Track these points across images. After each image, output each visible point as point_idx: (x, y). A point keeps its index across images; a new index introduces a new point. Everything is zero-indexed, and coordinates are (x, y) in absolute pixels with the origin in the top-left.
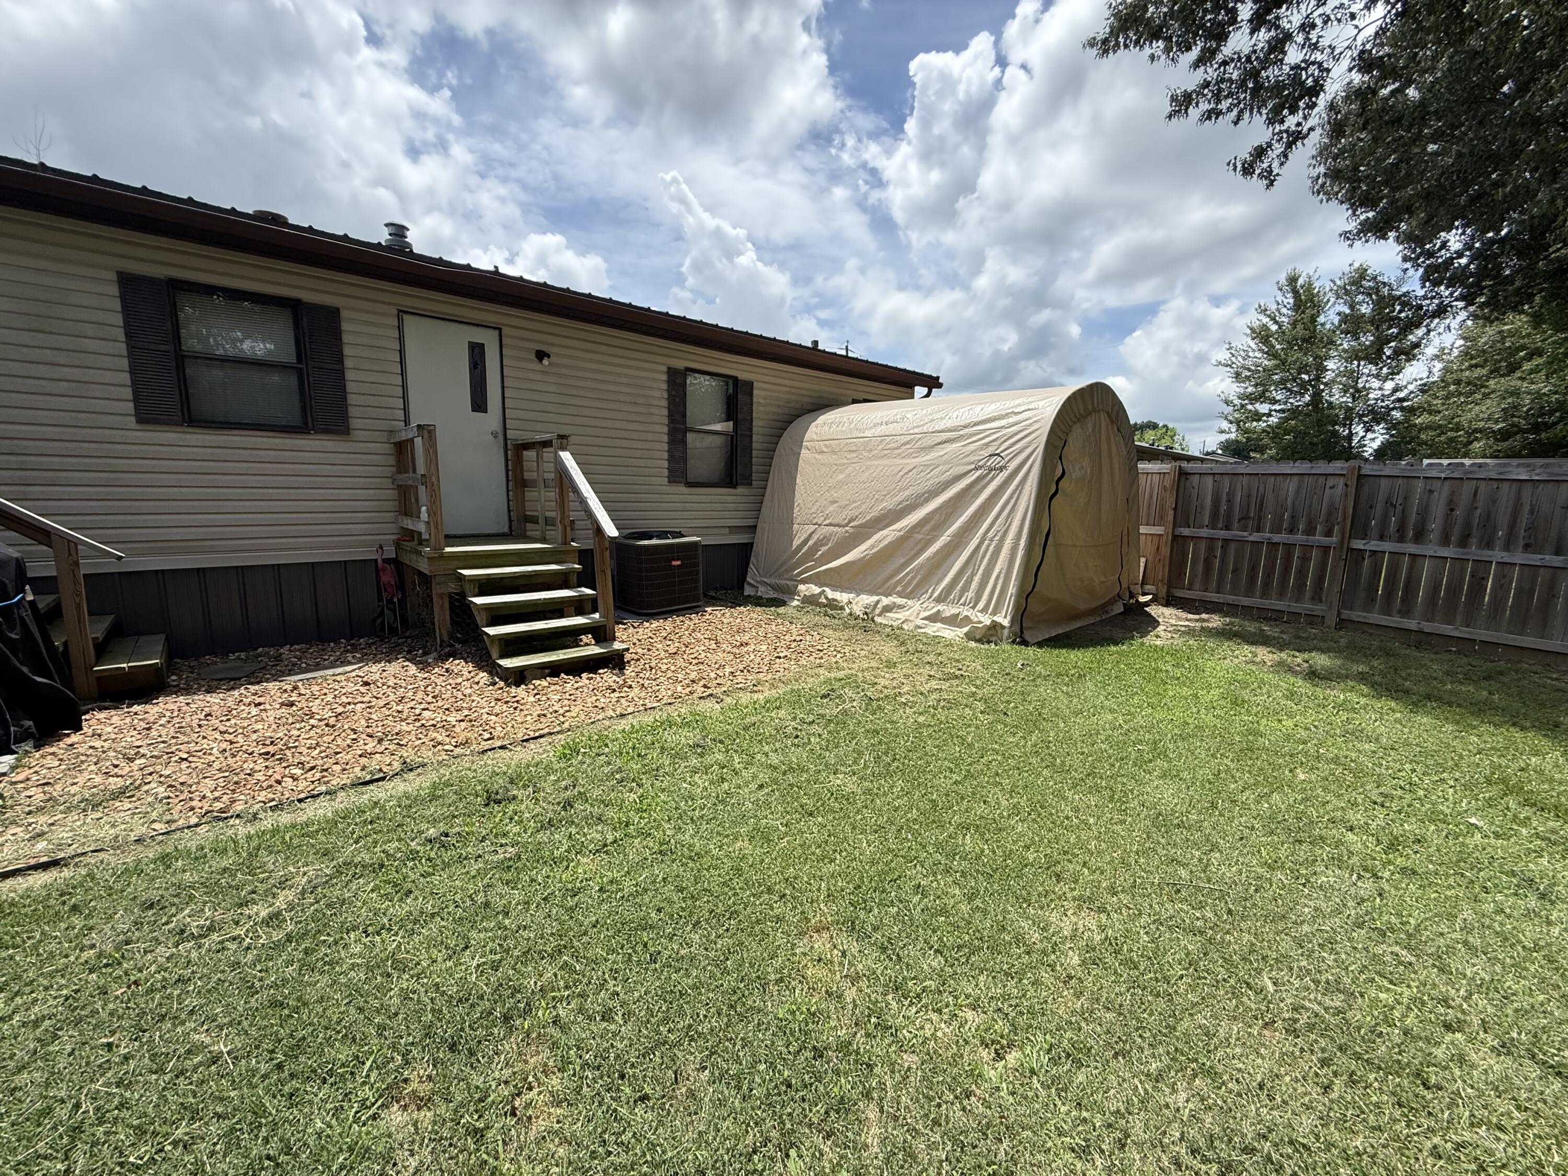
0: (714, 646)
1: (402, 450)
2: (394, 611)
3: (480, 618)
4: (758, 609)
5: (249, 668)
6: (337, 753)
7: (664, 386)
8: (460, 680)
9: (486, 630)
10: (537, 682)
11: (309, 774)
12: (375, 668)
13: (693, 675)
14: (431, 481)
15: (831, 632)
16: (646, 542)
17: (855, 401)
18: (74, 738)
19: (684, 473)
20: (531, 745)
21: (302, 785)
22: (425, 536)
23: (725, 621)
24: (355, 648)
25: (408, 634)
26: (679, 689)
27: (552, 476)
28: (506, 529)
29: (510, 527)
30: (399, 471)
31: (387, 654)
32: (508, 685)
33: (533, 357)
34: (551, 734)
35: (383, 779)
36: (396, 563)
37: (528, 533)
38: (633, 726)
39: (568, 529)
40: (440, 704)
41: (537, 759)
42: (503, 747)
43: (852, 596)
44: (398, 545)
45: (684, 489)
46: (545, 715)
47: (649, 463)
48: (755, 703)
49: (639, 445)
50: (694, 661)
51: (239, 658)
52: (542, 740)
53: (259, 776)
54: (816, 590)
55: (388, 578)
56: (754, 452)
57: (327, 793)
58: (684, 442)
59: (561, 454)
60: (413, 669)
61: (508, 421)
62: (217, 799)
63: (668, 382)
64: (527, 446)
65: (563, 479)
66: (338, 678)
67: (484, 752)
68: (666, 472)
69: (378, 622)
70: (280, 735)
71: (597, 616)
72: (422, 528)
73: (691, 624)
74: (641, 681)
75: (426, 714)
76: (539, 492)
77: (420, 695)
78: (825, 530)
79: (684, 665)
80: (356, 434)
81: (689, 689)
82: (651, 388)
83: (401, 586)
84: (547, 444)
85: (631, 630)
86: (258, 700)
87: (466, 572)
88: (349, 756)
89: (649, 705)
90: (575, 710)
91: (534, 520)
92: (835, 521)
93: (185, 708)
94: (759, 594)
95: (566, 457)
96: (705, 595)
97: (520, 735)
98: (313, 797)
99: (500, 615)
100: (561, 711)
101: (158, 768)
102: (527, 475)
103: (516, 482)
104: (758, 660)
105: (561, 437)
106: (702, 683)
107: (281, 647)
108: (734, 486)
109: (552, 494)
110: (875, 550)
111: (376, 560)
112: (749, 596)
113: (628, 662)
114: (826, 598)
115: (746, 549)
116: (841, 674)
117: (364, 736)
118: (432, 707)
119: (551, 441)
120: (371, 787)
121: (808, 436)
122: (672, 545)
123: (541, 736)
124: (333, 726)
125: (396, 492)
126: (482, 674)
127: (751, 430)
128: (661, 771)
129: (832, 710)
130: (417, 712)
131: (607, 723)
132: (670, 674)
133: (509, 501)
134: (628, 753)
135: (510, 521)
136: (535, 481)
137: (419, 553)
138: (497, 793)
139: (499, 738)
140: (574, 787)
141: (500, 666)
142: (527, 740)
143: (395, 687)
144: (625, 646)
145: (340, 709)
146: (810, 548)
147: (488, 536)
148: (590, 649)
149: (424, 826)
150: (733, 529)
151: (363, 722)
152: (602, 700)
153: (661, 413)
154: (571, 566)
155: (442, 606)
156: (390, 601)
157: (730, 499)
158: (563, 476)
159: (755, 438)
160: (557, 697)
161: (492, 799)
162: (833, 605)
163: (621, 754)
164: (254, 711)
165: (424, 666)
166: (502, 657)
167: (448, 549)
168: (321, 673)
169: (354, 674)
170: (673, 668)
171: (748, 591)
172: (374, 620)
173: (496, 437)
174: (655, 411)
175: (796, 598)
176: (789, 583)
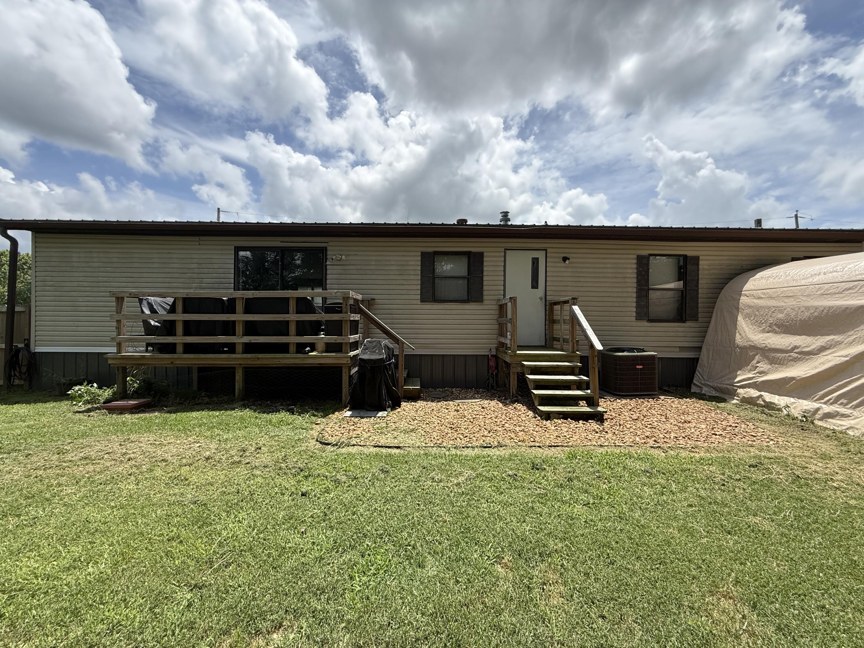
0: (664, 420)
1: (502, 308)
2: (493, 378)
3: (531, 385)
4: (701, 401)
5: (444, 395)
6: (474, 433)
7: (635, 266)
8: (520, 413)
9: (533, 391)
10: (556, 421)
11: (465, 439)
12: (486, 402)
13: (648, 434)
14: (513, 321)
15: (767, 425)
16: (620, 354)
17: (794, 259)
18: (399, 410)
19: (647, 314)
20: (553, 449)
21: (463, 442)
22: (509, 346)
23: (674, 406)
24: (478, 393)
25: (498, 389)
26: (638, 439)
27: (568, 318)
28: (543, 344)
29: (546, 342)
30: (500, 317)
31: (491, 397)
32: (542, 419)
33: (561, 260)
34: (563, 446)
35: (491, 447)
36: (496, 357)
37: (554, 346)
38: (607, 452)
39: (575, 345)
40: (512, 422)
41: (555, 456)
42: (539, 447)
43: (789, 401)
44: (497, 349)
45: (646, 324)
46: (560, 437)
47: (624, 309)
48: (691, 458)
49: (618, 299)
50: (649, 426)
51: (440, 391)
52: (558, 448)
53: (449, 435)
54: (754, 393)
55: (492, 363)
56: (700, 301)
57: (472, 447)
58: (647, 296)
59: (574, 307)
60: (501, 405)
61: (547, 292)
62: (438, 440)
63: (637, 263)
64: (556, 303)
66: (473, 404)
67: (531, 447)
68: (634, 314)
69: (487, 382)
70: (455, 422)
71: (589, 391)
72: (508, 342)
73: (649, 404)
74: (614, 431)
75: (507, 425)
76: (561, 326)
77: (504, 417)
79: (641, 427)
80: (485, 302)
81: (643, 441)
82: (627, 268)
83: (497, 367)
84: (566, 302)
85: (609, 403)
86: (447, 407)
87: (525, 363)
88: (478, 435)
89: (618, 444)
90: (575, 438)
91: (558, 340)
93: (426, 406)
94: (703, 392)
95: (576, 309)
96: (660, 388)
97: (547, 444)
98: (467, 447)
99: (539, 385)
100: (568, 437)
101: (421, 425)
102: (555, 318)
103: (550, 321)
104: (697, 433)
105: (574, 299)
106: (654, 439)
107: (453, 388)
108: (684, 322)
109: (568, 327)
111: (488, 355)
112: (695, 393)
113: (606, 419)
114: (764, 401)
115: (693, 363)
116: (771, 455)
117: (483, 429)
118: (508, 422)
119: (568, 301)
120: (487, 449)
121: (747, 286)
122: (637, 356)
123: (558, 446)
124: (472, 422)
125: (498, 326)
126: (530, 412)
127: (697, 286)
128: (623, 479)
129: (758, 475)
130: (503, 423)
131: (592, 448)
132: (632, 430)
133: (545, 330)
134: (604, 465)
135: (546, 340)
136: (559, 320)
137: (506, 353)
138: (537, 465)
139: (538, 442)
140: (574, 473)
141: (539, 409)
142: (551, 446)
143: (494, 411)
144: (605, 410)
145: (474, 416)
147: (535, 346)
148: (584, 408)
149: (507, 470)
150: (683, 349)
151: (483, 423)
152: (590, 436)
153: (632, 281)
154: (576, 364)
155: (514, 378)
156: (492, 374)
157: (680, 329)
158: (574, 318)
159: (700, 291)
160: (566, 430)
161: (535, 467)
162: (770, 406)
163: (599, 464)
164: (447, 411)
165: (505, 404)
166: (540, 405)
167: (518, 352)
168: (467, 401)
169: (478, 403)
170: (634, 427)
171: (694, 389)
172: (485, 382)
173: (541, 300)
174: (629, 280)
175: (735, 398)
176: (728, 387)
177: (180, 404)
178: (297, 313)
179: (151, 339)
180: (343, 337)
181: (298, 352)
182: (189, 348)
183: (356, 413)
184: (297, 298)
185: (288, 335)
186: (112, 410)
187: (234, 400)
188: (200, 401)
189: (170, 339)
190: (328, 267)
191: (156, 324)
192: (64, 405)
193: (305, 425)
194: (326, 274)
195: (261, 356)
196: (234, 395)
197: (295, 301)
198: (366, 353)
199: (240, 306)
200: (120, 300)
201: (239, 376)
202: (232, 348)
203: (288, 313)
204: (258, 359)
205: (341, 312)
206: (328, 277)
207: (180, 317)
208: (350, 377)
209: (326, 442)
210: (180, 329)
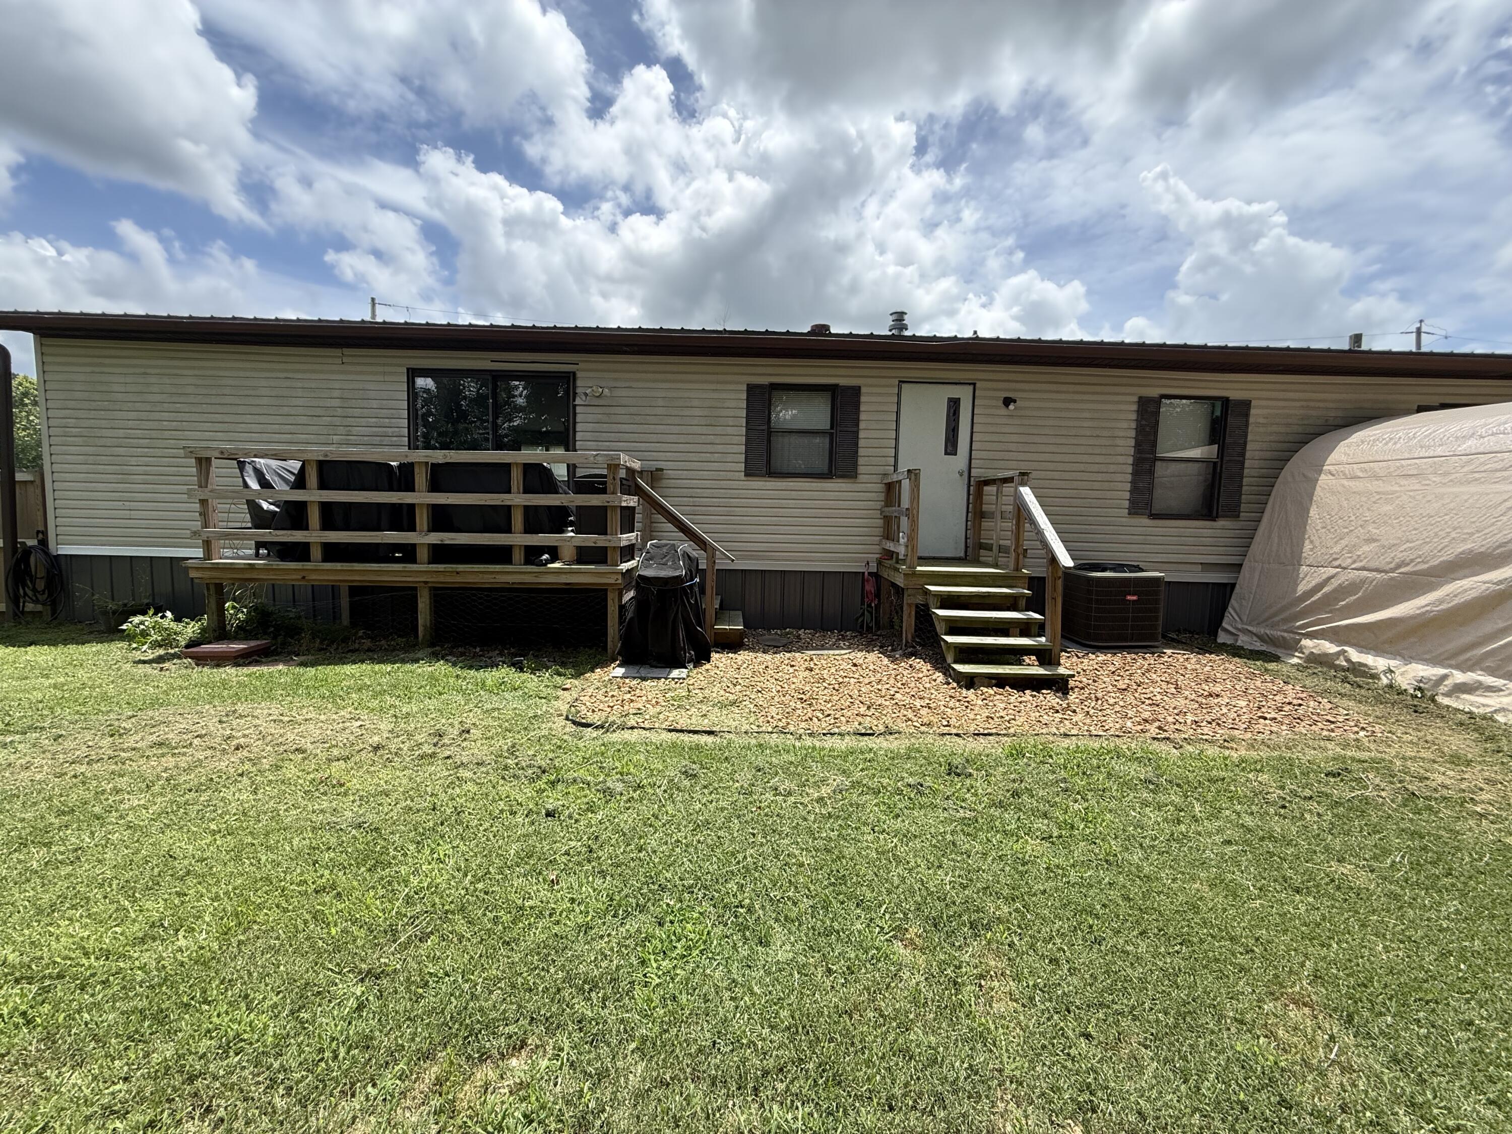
0: (1173, 691)
1: (891, 490)
2: (871, 613)
3: (940, 627)
4: (1237, 660)
5: (783, 641)
6: (842, 709)
7: (1134, 416)
8: (921, 675)
9: (944, 637)
10: (985, 690)
11: (827, 719)
12: (860, 654)
13: (1146, 715)
14: (912, 514)
15: (1353, 703)
16: (1099, 574)
17: (1421, 409)
19: (1149, 504)
20: (981, 739)
21: (824, 725)
22: (902, 557)
23: (1190, 666)
24: (844, 638)
25: (879, 633)
26: (1129, 724)
27: (1010, 508)
28: (962, 554)
29: (966, 552)
30: (887, 506)
31: (867, 646)
32: (960, 687)
33: (1001, 403)
34: (999, 735)
35: (872, 735)
36: (876, 576)
37: (981, 559)
38: (1077, 747)
39: (1021, 556)
40: (907, 690)
41: (987, 751)
42: (957, 735)
43: (1393, 663)
44: (880, 563)
45: (1146, 521)
46: (992, 718)
47: (1109, 494)
48: (1225, 758)
49: (1100, 477)
50: (1147, 702)
51: (777, 634)
52: (991, 738)
53: (799, 712)
54: (1330, 648)
55: (870, 587)
56: (1245, 481)
57: (839, 734)
58: (1151, 472)
59: (1022, 489)
60: (886, 661)
61: (973, 461)
62: (779, 720)
63: (1138, 412)
64: (987, 482)
65: (1022, 513)
66: (837, 657)
67: (944, 735)
68: (1126, 504)
69: (860, 620)
70: (807, 689)
71: (1043, 639)
72: (901, 550)
73: (1146, 663)
74: (1086, 709)
75: (898, 696)
76: (996, 524)
77: (892, 681)
78: (1353, 575)
79: (1134, 702)
80: (861, 478)
81: (1139, 728)
82: (1119, 420)
83: (878, 594)
84: (1008, 480)
85: (1075, 659)
86: (792, 663)
87: (932, 588)
88: (850, 714)
89: (1095, 733)
90: (1019, 720)
91: (989, 548)
92: (1373, 565)
93: (754, 660)
94: (1239, 643)
95: (1026, 492)
96: (1164, 637)
97: (972, 730)
98: (831, 734)
99: (957, 627)
100: (1007, 718)
101: (748, 693)
102: (985, 508)
103: (975, 513)
104: (1233, 715)
105: (1022, 474)
106: (1157, 724)
107: (800, 629)
108: (1213, 519)
109: (1009, 525)
110: (1444, 606)
111: (863, 573)
112: (1224, 644)
113: (1072, 689)
114: (1348, 660)
115: (1224, 592)
116: (1365, 755)
117: (858, 702)
118: (902, 691)
119: (1013, 478)
120: (866, 738)
121: (1334, 457)
122: (1130, 579)
123: (990, 735)
124: (838, 690)
125: (882, 521)
126: (938, 674)
127: (1243, 455)
128: (1108, 794)
129: (1342, 791)
130: (892, 693)
131: (1051, 738)
132: (1117, 708)
133: (967, 530)
134: (1073, 769)
135: (966, 547)
136: (993, 513)
137: (897, 570)
138: (957, 768)
139: (954, 727)
140: (1021, 782)
141: (954, 669)
142: (978, 735)
143: (874, 671)
144: (1069, 673)
145: (840, 680)
146: (1326, 595)
147: (947, 559)
148: (1034, 669)
149: (904, 775)
150: (1207, 567)
151: (856, 692)
152: (1045, 717)
153: (1126, 444)
154: (1021, 590)
155: (909, 614)
156: (869, 606)
158: (1021, 508)
159: (1247, 464)
160: (1003, 706)
161: (952, 771)
162: (1358, 669)
163: (1065, 767)
164: (791, 670)
165: (893, 659)
166: (956, 662)
167: (919, 568)
168: (826, 652)
169: (846, 656)
170: (1121, 703)
171: (1222, 638)
172: (857, 619)
173: (961, 475)
174: (1121, 442)
175: (1297, 654)
176: (1285, 635)
177: (320, 650)
178: (525, 492)
179: (263, 535)
180: (609, 537)
181: (528, 562)
182: (332, 552)
183: (633, 671)
184: (525, 464)
185: (508, 530)
186: (201, 660)
187: (414, 646)
188: (357, 646)
189: (298, 536)
190: (578, 409)
191: (272, 507)
192: (116, 649)
193: (545, 692)
194: (575, 423)
195: (461, 567)
196: (417, 636)
197: (520, 470)
198: (650, 566)
199: (421, 478)
200: (204, 463)
201: (424, 604)
202: (409, 553)
203: (509, 492)
204: (458, 573)
205: (604, 491)
206: (579, 427)
207: (313, 495)
208: (622, 607)
209: (584, 721)
210: (314, 517)
